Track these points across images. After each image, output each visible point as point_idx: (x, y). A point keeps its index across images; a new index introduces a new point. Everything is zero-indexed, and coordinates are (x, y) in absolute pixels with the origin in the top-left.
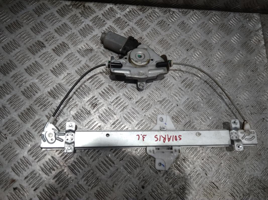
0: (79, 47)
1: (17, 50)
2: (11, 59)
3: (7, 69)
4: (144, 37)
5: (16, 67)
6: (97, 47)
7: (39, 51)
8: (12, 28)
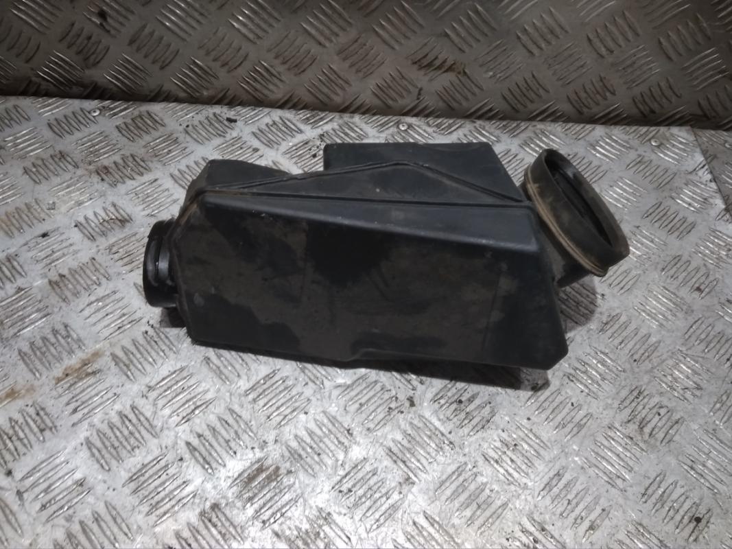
0: (87, 212)
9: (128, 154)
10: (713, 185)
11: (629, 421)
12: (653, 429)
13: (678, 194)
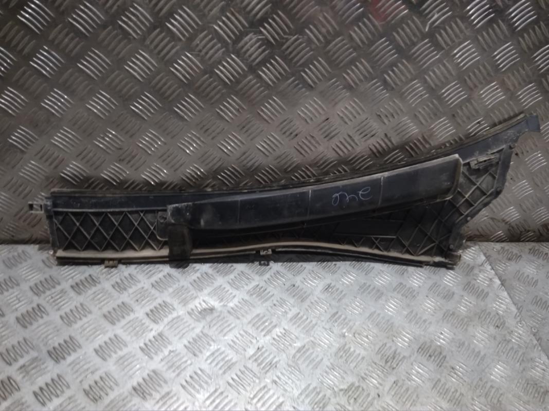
0: (191, 306)
1: (85, 320)
2: (73, 335)
3: (63, 352)
4: (298, 283)
5: (80, 347)
6: (222, 304)
7: (123, 317)
8: (81, 287)
9: (203, 272)
10: (492, 271)
11: (480, 396)
12: (492, 398)
13: (477, 277)
